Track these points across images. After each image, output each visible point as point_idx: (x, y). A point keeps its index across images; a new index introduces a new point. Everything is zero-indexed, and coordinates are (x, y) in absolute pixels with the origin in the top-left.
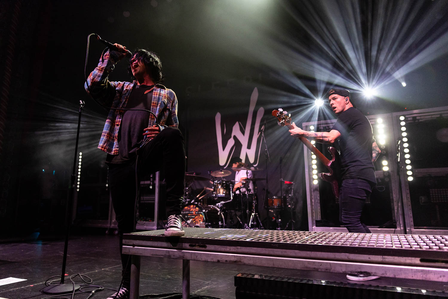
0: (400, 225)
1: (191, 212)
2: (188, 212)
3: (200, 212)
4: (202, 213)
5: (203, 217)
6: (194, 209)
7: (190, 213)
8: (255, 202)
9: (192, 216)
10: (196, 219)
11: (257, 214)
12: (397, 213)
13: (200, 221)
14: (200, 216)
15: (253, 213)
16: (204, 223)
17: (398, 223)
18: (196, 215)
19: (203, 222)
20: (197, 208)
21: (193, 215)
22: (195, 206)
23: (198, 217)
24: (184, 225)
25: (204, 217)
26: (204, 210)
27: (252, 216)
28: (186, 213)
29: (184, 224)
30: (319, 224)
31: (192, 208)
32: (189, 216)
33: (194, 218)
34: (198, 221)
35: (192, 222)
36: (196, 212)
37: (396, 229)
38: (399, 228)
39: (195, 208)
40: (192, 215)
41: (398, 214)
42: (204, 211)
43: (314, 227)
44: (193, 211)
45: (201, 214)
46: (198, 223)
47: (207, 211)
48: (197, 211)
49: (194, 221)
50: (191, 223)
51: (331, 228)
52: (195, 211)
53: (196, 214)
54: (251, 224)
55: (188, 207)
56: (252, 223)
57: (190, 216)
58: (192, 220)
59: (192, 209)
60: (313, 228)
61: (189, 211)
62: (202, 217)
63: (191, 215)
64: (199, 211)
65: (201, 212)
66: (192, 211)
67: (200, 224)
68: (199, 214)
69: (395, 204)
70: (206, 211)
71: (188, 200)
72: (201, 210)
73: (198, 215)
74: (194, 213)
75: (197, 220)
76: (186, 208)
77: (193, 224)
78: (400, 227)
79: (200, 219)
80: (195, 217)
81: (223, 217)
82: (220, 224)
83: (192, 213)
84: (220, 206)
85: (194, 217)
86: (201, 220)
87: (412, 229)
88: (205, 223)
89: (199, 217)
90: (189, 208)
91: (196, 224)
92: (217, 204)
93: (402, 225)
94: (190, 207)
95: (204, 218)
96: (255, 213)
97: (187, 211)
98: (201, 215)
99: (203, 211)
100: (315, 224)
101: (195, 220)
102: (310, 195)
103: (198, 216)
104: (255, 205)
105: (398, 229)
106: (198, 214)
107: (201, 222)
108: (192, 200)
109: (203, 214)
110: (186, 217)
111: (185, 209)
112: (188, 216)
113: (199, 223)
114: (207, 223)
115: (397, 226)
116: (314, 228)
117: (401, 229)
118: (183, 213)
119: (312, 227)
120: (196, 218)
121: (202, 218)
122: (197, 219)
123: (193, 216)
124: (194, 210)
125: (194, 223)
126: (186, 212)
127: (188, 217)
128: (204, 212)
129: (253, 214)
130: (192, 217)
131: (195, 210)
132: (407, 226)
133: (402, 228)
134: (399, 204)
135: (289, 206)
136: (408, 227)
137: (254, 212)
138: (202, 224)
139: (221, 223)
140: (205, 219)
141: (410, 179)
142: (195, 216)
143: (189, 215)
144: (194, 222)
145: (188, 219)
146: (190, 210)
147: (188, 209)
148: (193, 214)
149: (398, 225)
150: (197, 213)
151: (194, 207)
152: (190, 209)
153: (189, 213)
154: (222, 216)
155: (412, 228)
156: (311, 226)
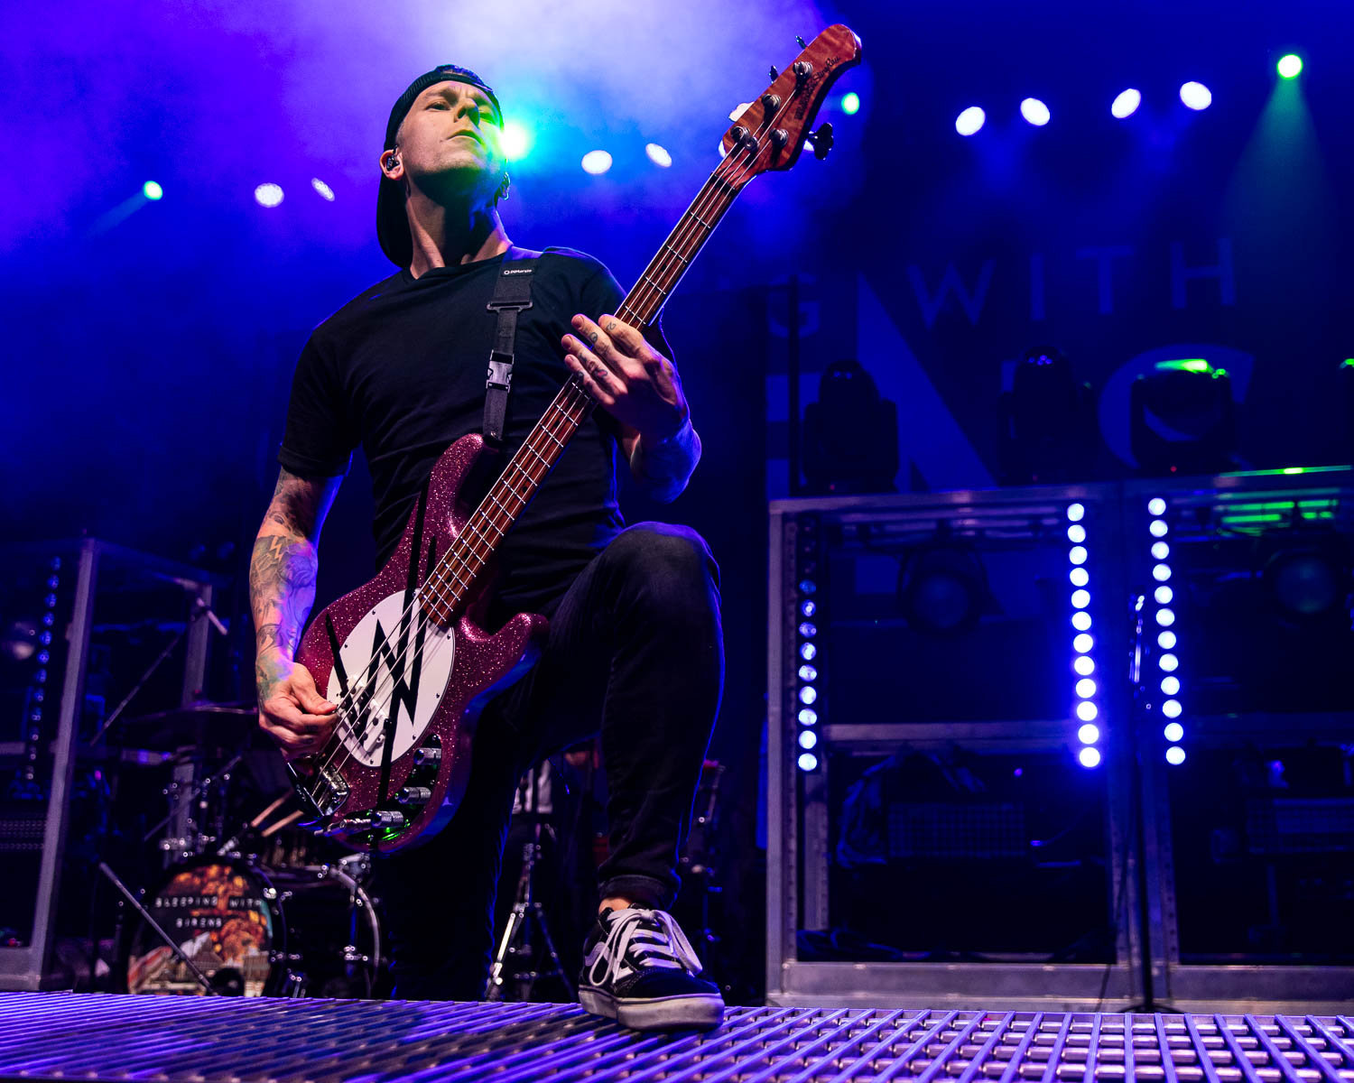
0: (1129, 947)
1: (206, 901)
2: (191, 900)
3: (250, 901)
4: (259, 903)
5: (264, 922)
6: (222, 883)
7: (202, 906)
8: (535, 851)
9: (208, 918)
10: (228, 933)
11: (538, 905)
12: (1120, 898)
13: (246, 943)
14: (247, 918)
15: (522, 901)
16: (266, 953)
17: (1120, 942)
18: (230, 912)
19: (262, 948)
20: (239, 882)
21: (216, 912)
22: (227, 871)
23: (239, 925)
24: (165, 965)
25: (267, 922)
26: (273, 891)
27: (513, 916)
28: (179, 903)
29: (164, 960)
30: (811, 948)
31: (213, 880)
32: (195, 922)
33: (220, 929)
34: (239, 945)
35: (206, 948)
36: (233, 898)
37: (1113, 967)
38: (1123, 959)
39: (231, 878)
40: (212, 912)
41: (1123, 903)
42: (272, 893)
43: (790, 963)
44: (215, 894)
45: (257, 909)
46: (234, 957)
47: (288, 894)
48: (238, 894)
49: (214, 944)
50: (199, 953)
51: (860, 966)
52: (230, 893)
53: (229, 907)
54: (507, 952)
55: (195, 874)
56: (513, 950)
57: (199, 919)
58: (208, 940)
59: (211, 886)
60: (786, 966)
61: (197, 893)
62: (260, 923)
63: (206, 912)
64: (247, 895)
65: (254, 899)
66: (210, 897)
67: (246, 960)
68: (246, 909)
69: (1114, 862)
70: (279, 893)
71: (205, 838)
72: (256, 889)
73: (242, 914)
74: (220, 903)
75: (232, 938)
76: (183, 877)
77: (212, 959)
78: (1129, 957)
79: (247, 936)
80: (223, 924)
81: (375, 922)
82: (349, 957)
83: (210, 906)
84: (356, 870)
85: (219, 923)
86: (251, 937)
87: (1171, 963)
88: (270, 956)
89: (245, 925)
90: (197, 881)
91: (224, 959)
92: (344, 861)
93: (1135, 950)
94: (203, 875)
95: (269, 927)
96: (532, 900)
97: (187, 897)
98: (254, 916)
99: (268, 896)
100: (793, 951)
101: (221, 941)
102: (783, 821)
103: (243, 919)
104: (532, 863)
105: (1122, 965)
106: (239, 908)
107: (253, 951)
108: (226, 842)
109: (265, 911)
110: (180, 923)
111: (181, 884)
112: (191, 918)
113: (241, 956)
114: (281, 956)
115: (1120, 953)
116: (789, 970)
117: (1130, 964)
118: (167, 903)
119: (783, 962)
120: (226, 928)
121: (261, 929)
122: (234, 933)
123: (215, 917)
124: (221, 890)
125: (219, 954)
126: (180, 899)
127: (188, 923)
128: (270, 903)
129: (520, 908)
130: (211, 922)
131: (226, 892)
132: (1153, 952)
133: (1136, 962)
134: (1131, 862)
135: (697, 869)
136: (1158, 956)
137: (527, 896)
138: (254, 958)
139: (354, 953)
140: (271, 934)
141: (1176, 756)
142: (225, 919)
143: (196, 913)
144: (218, 948)
145: (189, 934)
146: (204, 891)
147: (192, 886)
148: (215, 907)
149: (1122, 949)
150: (234, 904)
151: (221, 874)
152: (203, 885)
153: (194, 906)
154: (370, 920)
155: (1173, 961)
156: (778, 958)
